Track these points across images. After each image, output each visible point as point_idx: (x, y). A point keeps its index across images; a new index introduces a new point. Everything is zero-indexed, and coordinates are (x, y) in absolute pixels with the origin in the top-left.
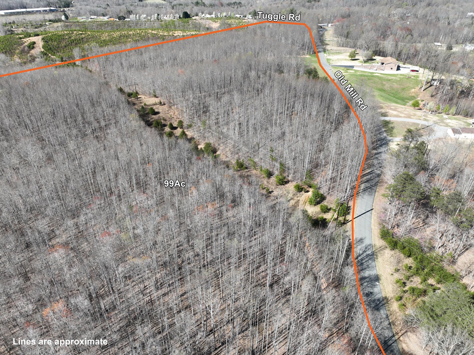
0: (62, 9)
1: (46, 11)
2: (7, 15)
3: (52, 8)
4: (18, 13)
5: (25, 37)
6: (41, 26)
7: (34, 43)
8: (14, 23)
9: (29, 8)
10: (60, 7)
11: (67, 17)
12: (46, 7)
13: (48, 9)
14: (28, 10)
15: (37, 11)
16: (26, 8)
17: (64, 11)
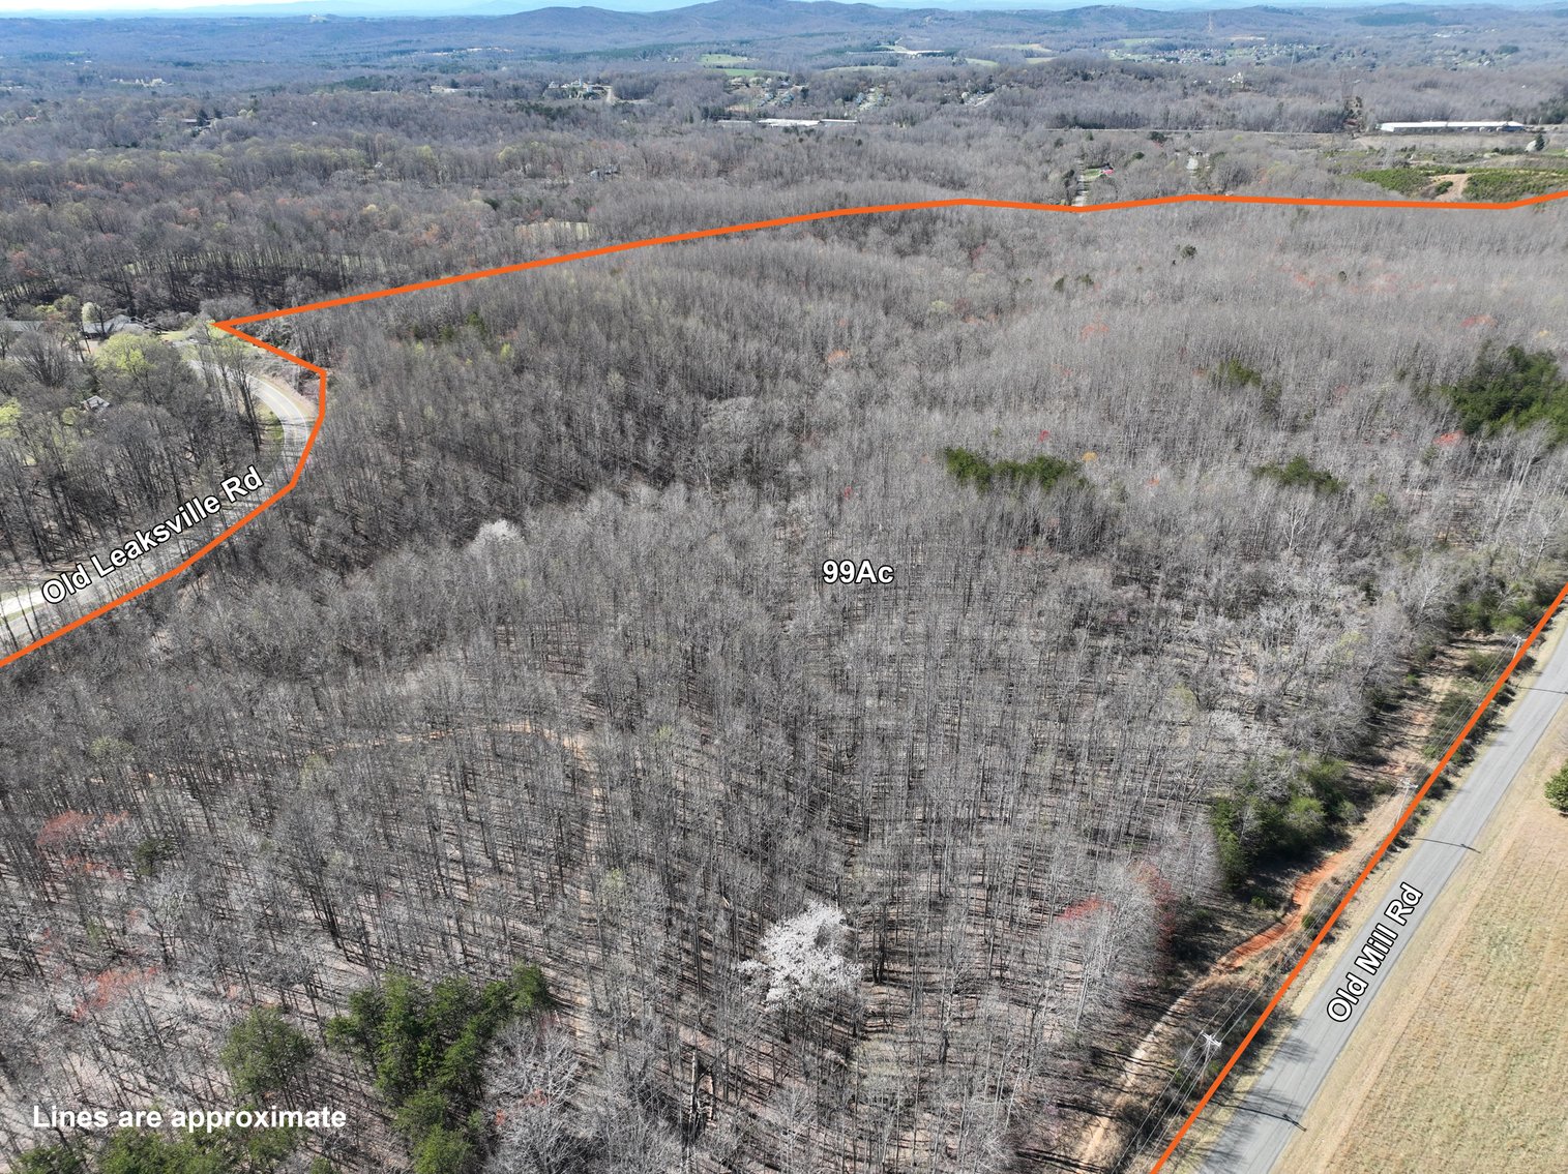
0: (1536, 128)
1: (1492, 129)
2: (1399, 132)
3: (1512, 124)
4: (1426, 131)
5: (1438, 173)
6: (1472, 158)
7: (1451, 184)
8: (1413, 149)
9: (1455, 120)
10: (1534, 122)
11: (1540, 145)
12: (1498, 119)
13: (1502, 123)
14: (1452, 124)
15: (1471, 129)
16: (1446, 119)
17: (1541, 131)
